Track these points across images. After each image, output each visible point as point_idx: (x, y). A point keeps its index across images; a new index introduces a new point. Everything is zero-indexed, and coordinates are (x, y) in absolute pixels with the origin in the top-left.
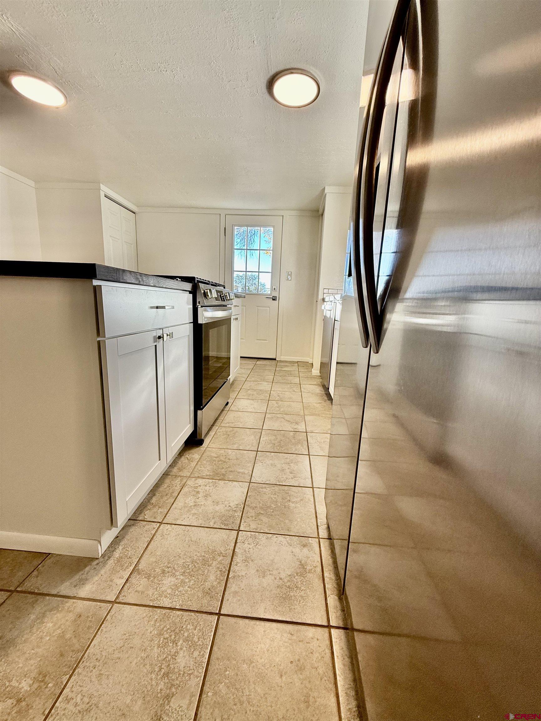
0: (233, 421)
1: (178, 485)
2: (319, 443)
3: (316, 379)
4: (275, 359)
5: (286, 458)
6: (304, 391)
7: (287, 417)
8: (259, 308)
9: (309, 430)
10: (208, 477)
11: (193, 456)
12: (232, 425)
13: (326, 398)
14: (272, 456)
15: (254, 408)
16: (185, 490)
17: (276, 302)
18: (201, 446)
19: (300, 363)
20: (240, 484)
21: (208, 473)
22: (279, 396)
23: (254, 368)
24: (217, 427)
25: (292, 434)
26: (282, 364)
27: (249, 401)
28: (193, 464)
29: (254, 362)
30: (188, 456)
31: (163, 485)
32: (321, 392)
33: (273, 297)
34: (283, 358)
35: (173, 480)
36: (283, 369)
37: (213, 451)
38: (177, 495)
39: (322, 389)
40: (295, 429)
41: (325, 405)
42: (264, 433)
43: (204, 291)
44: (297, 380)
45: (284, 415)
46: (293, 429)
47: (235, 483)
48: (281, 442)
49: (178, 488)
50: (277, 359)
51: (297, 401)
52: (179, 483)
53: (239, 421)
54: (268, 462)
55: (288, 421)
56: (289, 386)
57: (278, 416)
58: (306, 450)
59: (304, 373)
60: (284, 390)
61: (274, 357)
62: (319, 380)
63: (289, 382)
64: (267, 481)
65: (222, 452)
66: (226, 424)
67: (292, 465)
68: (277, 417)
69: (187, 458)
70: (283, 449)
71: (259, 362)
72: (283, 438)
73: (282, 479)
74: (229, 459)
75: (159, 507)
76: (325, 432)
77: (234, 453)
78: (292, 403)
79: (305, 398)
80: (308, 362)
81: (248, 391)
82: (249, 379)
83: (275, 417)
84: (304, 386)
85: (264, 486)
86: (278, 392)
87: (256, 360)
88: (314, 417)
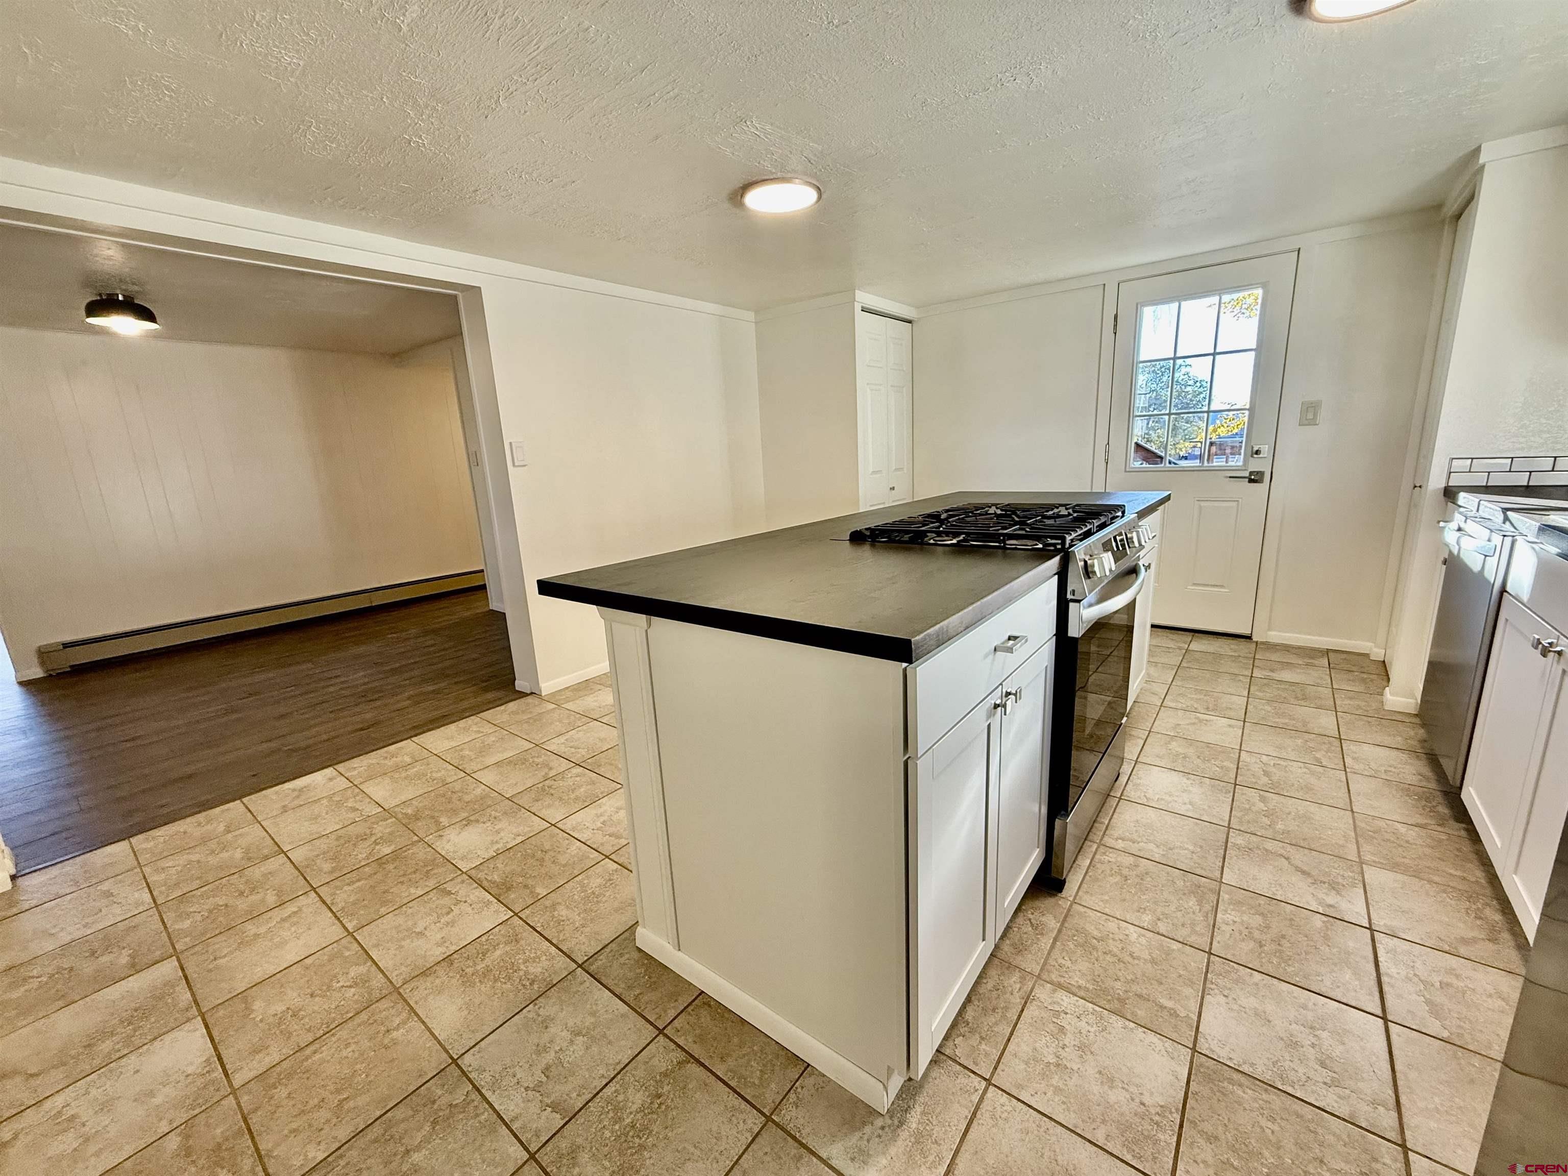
0: (1135, 836)
1: (1015, 993)
2: (1422, 987)
3: (1401, 727)
4: (1248, 638)
5: (1305, 1007)
6: (1356, 767)
7: (1299, 857)
8: (1203, 504)
9: (1382, 923)
10: (1082, 993)
11: (1043, 919)
12: (1134, 848)
13: (1444, 810)
14: (1257, 984)
15: (1191, 803)
16: (1032, 1011)
17: (1262, 488)
18: (1059, 895)
19: (1338, 655)
20: (1166, 1045)
21: (1081, 982)
22: (1266, 774)
23: (1184, 664)
24: (1095, 846)
25: (1318, 921)
26: (1275, 657)
27: (1175, 777)
28: (1046, 942)
29: (1182, 641)
30: (1031, 916)
31: (985, 981)
32: (1424, 784)
33: (1251, 473)
34: (1275, 636)
35: (1003, 974)
36: (1275, 675)
37: (1089, 917)
38: (1016, 1017)
39: (1427, 771)
40: (1330, 906)
41: (1444, 837)
42: (1227, 897)
43: (1086, 562)
44: (1326, 722)
45: (1289, 848)
46: (1320, 904)
47: (1152, 1038)
48: (1283, 942)
49: (1017, 1000)
50: (1255, 639)
51: (1331, 802)
52: (1018, 986)
53: (1152, 838)
54: (1243, 1001)
55: (1303, 872)
56: (1299, 742)
57: (1270, 845)
58: (1371, 994)
59: (1351, 698)
60: (1284, 755)
61: (1246, 631)
62: (1412, 733)
63: (1299, 725)
64: (1245, 1063)
65: (1112, 925)
66: (1117, 839)
67: (1324, 1035)
68: (1266, 850)
69: (1030, 920)
70: (1290, 969)
71: (1199, 645)
72: (1290, 932)
73: (1292, 1076)
74: (1131, 955)
75: (982, 1038)
76: (1447, 948)
77: (1143, 941)
78: (1313, 808)
79: (1359, 794)
80: (1367, 656)
81: (1169, 743)
82: (1172, 701)
83: (1258, 848)
84: (1353, 747)
85: (1236, 1076)
86: (1264, 758)
87: (1188, 637)
88: (1399, 877)
